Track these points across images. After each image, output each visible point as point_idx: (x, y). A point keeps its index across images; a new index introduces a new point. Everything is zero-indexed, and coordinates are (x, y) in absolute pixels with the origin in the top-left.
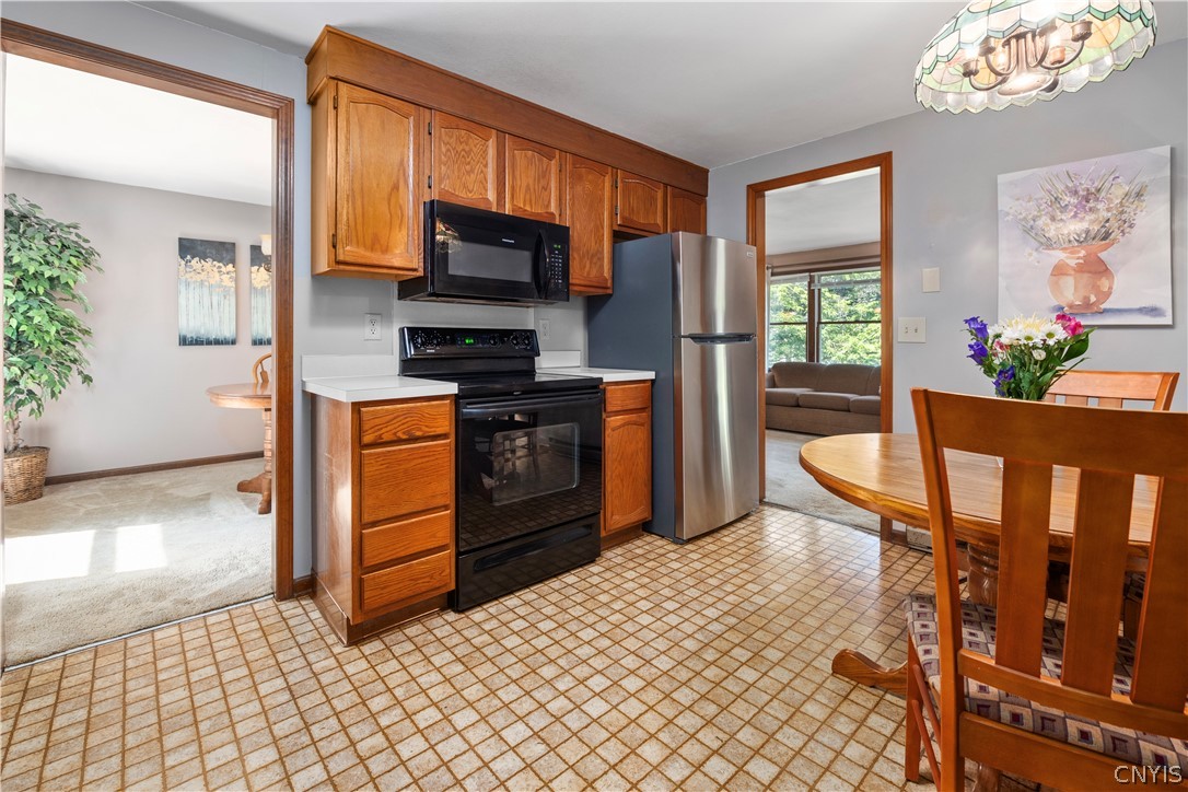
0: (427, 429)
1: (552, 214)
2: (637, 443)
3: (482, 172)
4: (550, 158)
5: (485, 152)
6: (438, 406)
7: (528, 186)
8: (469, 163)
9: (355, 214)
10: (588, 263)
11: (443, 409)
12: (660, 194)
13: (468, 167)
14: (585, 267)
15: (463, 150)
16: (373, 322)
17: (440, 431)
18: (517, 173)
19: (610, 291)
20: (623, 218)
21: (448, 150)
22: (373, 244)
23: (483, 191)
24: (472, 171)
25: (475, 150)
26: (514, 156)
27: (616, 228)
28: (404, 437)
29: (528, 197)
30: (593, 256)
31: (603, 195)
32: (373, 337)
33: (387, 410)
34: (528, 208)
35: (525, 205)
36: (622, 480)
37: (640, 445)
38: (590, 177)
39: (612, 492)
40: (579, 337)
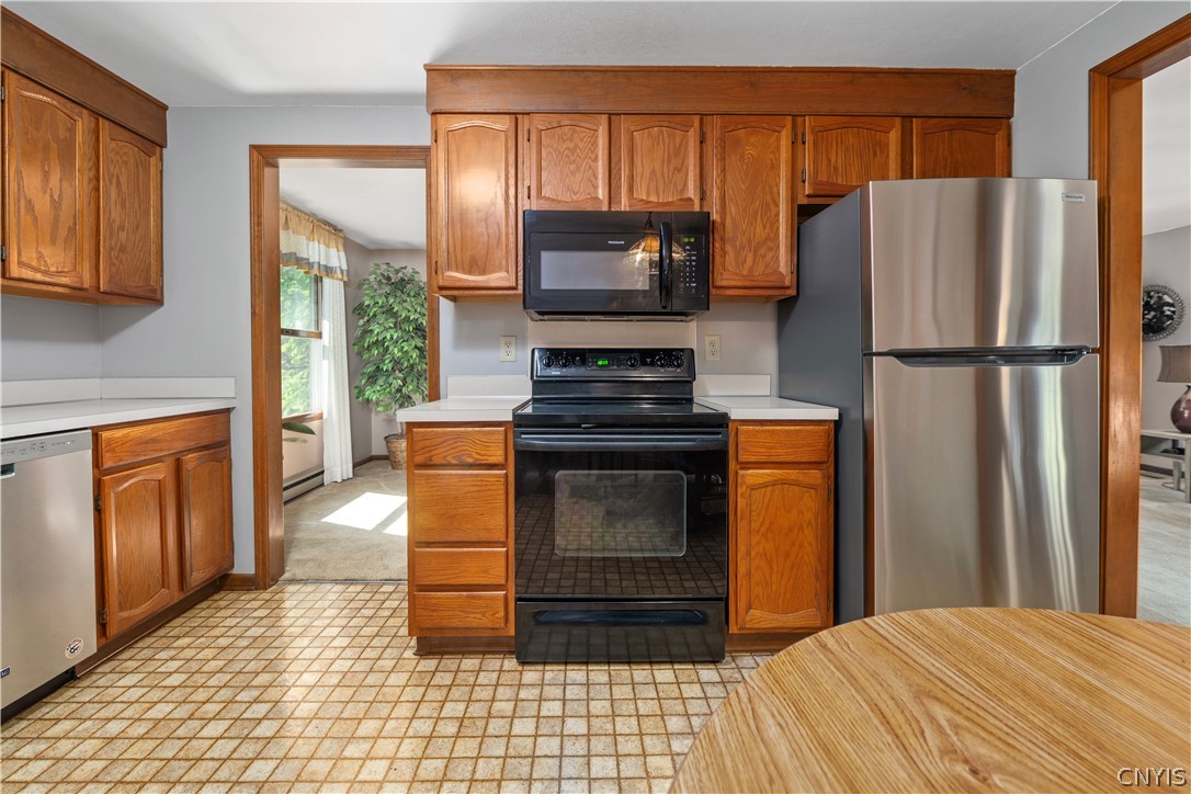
0: (477, 456)
1: (690, 199)
2: (801, 512)
3: (590, 167)
4: (686, 128)
5: (595, 144)
6: (489, 432)
7: (653, 172)
8: (574, 162)
9: (454, 240)
10: (751, 255)
11: (494, 437)
12: (894, 136)
13: (573, 167)
14: (744, 262)
15: (567, 148)
16: (508, 345)
17: (492, 460)
18: (637, 160)
19: (792, 292)
20: (814, 184)
21: (549, 153)
22: (471, 267)
23: (592, 190)
24: (578, 169)
25: (581, 145)
26: (632, 138)
27: (804, 201)
28: (454, 462)
29: (653, 185)
30: (759, 245)
31: (778, 160)
32: (508, 358)
33: (437, 433)
34: (653, 199)
35: (648, 194)
36: (770, 563)
37: (808, 516)
38: (753, 139)
39: (749, 574)
40: (769, 355)
